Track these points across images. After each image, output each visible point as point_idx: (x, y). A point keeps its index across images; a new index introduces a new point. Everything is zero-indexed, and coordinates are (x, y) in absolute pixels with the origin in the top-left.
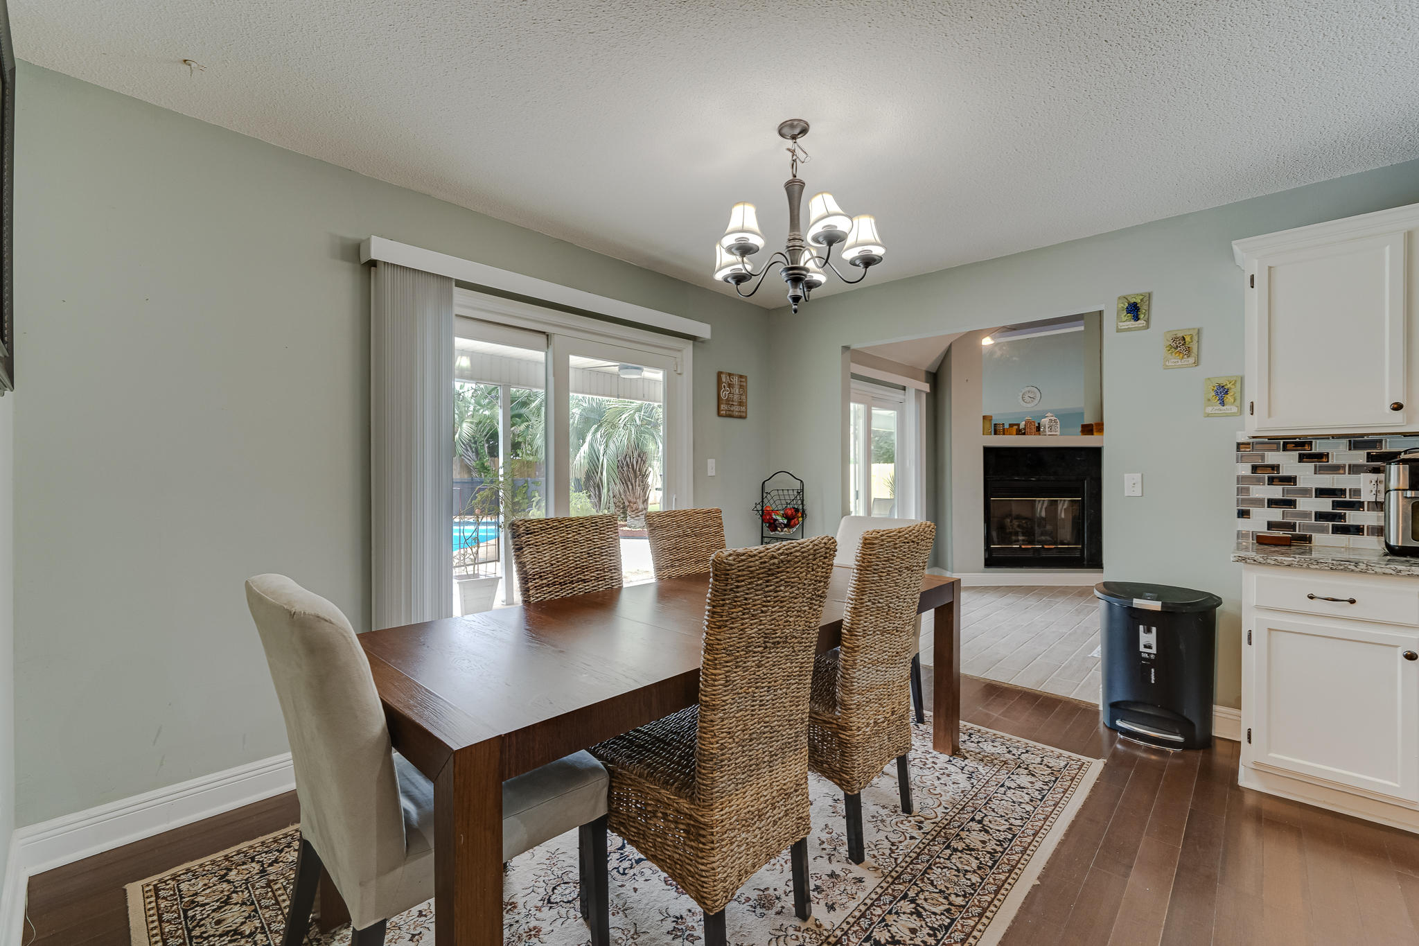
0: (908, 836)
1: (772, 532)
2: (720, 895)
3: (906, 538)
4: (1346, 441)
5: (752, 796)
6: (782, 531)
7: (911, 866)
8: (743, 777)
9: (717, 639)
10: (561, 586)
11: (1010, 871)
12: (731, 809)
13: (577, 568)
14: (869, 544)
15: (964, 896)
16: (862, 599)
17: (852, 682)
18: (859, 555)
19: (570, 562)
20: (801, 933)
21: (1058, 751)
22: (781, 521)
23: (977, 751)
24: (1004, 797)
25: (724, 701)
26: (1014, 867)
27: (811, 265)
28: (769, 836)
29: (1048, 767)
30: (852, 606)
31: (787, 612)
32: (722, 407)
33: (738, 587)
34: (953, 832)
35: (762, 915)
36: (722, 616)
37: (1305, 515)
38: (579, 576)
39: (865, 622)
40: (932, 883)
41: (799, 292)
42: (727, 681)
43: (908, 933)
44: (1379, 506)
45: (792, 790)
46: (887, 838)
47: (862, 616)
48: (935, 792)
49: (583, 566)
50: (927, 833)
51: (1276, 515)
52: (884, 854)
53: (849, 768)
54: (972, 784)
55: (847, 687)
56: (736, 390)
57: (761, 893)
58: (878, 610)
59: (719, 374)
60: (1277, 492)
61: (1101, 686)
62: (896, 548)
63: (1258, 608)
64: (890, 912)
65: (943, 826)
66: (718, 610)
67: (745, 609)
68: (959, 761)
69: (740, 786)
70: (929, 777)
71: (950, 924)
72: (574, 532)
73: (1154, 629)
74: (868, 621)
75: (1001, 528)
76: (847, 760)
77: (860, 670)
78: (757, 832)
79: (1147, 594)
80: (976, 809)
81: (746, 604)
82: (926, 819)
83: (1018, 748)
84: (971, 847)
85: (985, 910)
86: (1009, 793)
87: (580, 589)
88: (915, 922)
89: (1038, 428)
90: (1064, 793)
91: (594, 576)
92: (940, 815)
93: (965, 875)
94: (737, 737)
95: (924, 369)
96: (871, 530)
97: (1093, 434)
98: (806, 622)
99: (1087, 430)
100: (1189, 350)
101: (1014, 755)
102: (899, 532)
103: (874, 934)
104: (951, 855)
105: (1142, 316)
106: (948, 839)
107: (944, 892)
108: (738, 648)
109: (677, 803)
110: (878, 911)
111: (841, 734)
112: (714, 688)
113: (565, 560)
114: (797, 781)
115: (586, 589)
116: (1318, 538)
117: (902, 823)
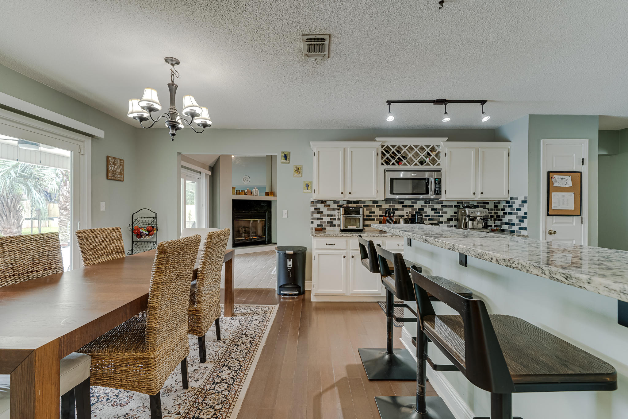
0: (221, 347)
1: (138, 238)
2: (159, 385)
3: (222, 234)
4: (333, 202)
5: (170, 342)
6: (145, 238)
7: (224, 356)
8: (167, 335)
9: (160, 279)
10: (20, 276)
11: (256, 345)
12: (163, 349)
13: (31, 264)
14: (210, 237)
15: (244, 357)
16: (206, 259)
17: (202, 292)
18: (206, 242)
19: (26, 261)
20: (187, 394)
21: (265, 305)
22: (145, 233)
23: (240, 313)
24: (251, 324)
25: (161, 304)
26: (257, 343)
27: (180, 121)
28: (176, 357)
29: (263, 311)
30: (202, 262)
31: (185, 265)
32: (110, 174)
33: (169, 256)
34: (236, 340)
35: (168, 396)
36: (162, 269)
37: (325, 222)
38: (32, 269)
39: (208, 268)
40: (232, 358)
41: (174, 132)
42: (163, 296)
43: (227, 375)
44: (339, 219)
45: (183, 338)
46: (213, 351)
47: (206, 265)
48: (228, 330)
49: (35, 263)
50: (228, 344)
51: (319, 222)
52: (213, 356)
53: (201, 326)
54: (240, 323)
55: (200, 294)
56: (118, 166)
57: (165, 389)
58: (212, 263)
59: (108, 157)
60: (319, 216)
61: (276, 282)
62: (219, 238)
63: (316, 249)
64: (220, 372)
65: (232, 340)
66: (160, 266)
67: (171, 265)
68: (234, 318)
69: (166, 339)
70: (225, 326)
71: (241, 367)
72: (27, 244)
73: (291, 260)
74: (209, 267)
75: (239, 231)
76: (199, 324)
77: (205, 287)
78: (172, 356)
79: (289, 249)
80: (243, 331)
81: (172, 263)
82: (226, 340)
83: (253, 308)
84: (243, 342)
85: (251, 358)
86: (253, 322)
87: (33, 276)
88: (229, 371)
89: (252, 193)
90: (269, 317)
91: (43, 268)
92: (231, 337)
93: (243, 351)
94: (165, 319)
95: (208, 165)
96: (210, 232)
97: (269, 196)
98: (190, 269)
99: (267, 194)
100: (300, 172)
101: (252, 310)
102: (220, 232)
103: (215, 381)
104: (237, 347)
105: (288, 159)
106: (235, 343)
107: (237, 359)
108: (168, 281)
109: (135, 355)
110: (216, 374)
111: (197, 314)
112: (157, 299)
113: (22, 261)
114: (185, 333)
115: (38, 276)
116: (327, 228)
117: (218, 344)
